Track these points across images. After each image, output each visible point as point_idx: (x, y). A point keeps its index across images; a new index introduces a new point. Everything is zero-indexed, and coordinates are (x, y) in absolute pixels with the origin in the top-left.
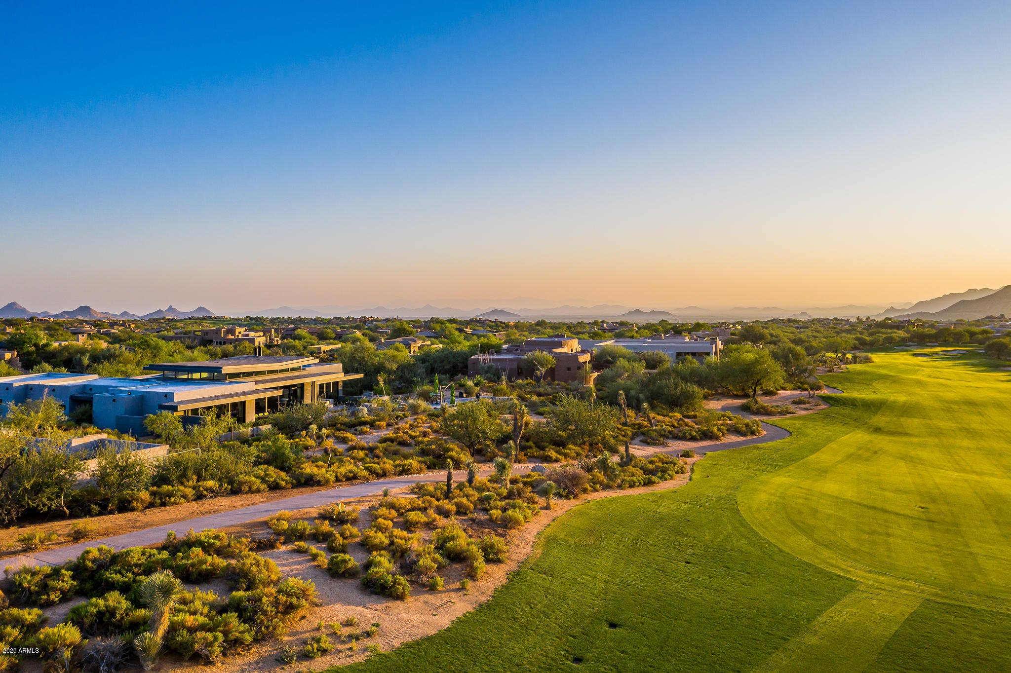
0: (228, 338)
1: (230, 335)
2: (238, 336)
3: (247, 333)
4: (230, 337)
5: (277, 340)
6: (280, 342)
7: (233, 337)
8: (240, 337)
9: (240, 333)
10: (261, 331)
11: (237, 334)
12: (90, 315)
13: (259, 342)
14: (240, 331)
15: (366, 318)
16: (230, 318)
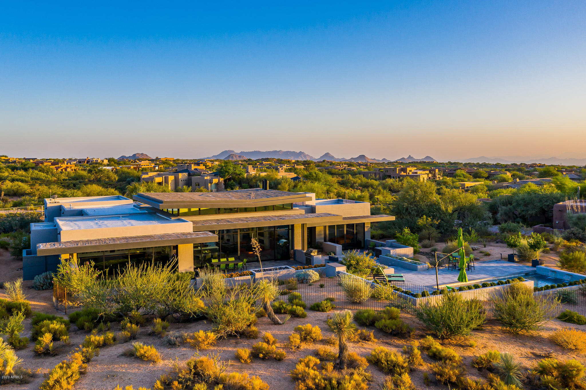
0: (401, 174)
1: (402, 172)
2: (409, 173)
3: (416, 171)
4: (403, 173)
5: (439, 177)
6: (441, 178)
7: (405, 174)
8: (411, 173)
9: (411, 171)
10: (427, 170)
11: (408, 172)
12: (365, 160)
13: (424, 178)
14: (411, 170)
15: (535, 164)
16: (437, 163)
